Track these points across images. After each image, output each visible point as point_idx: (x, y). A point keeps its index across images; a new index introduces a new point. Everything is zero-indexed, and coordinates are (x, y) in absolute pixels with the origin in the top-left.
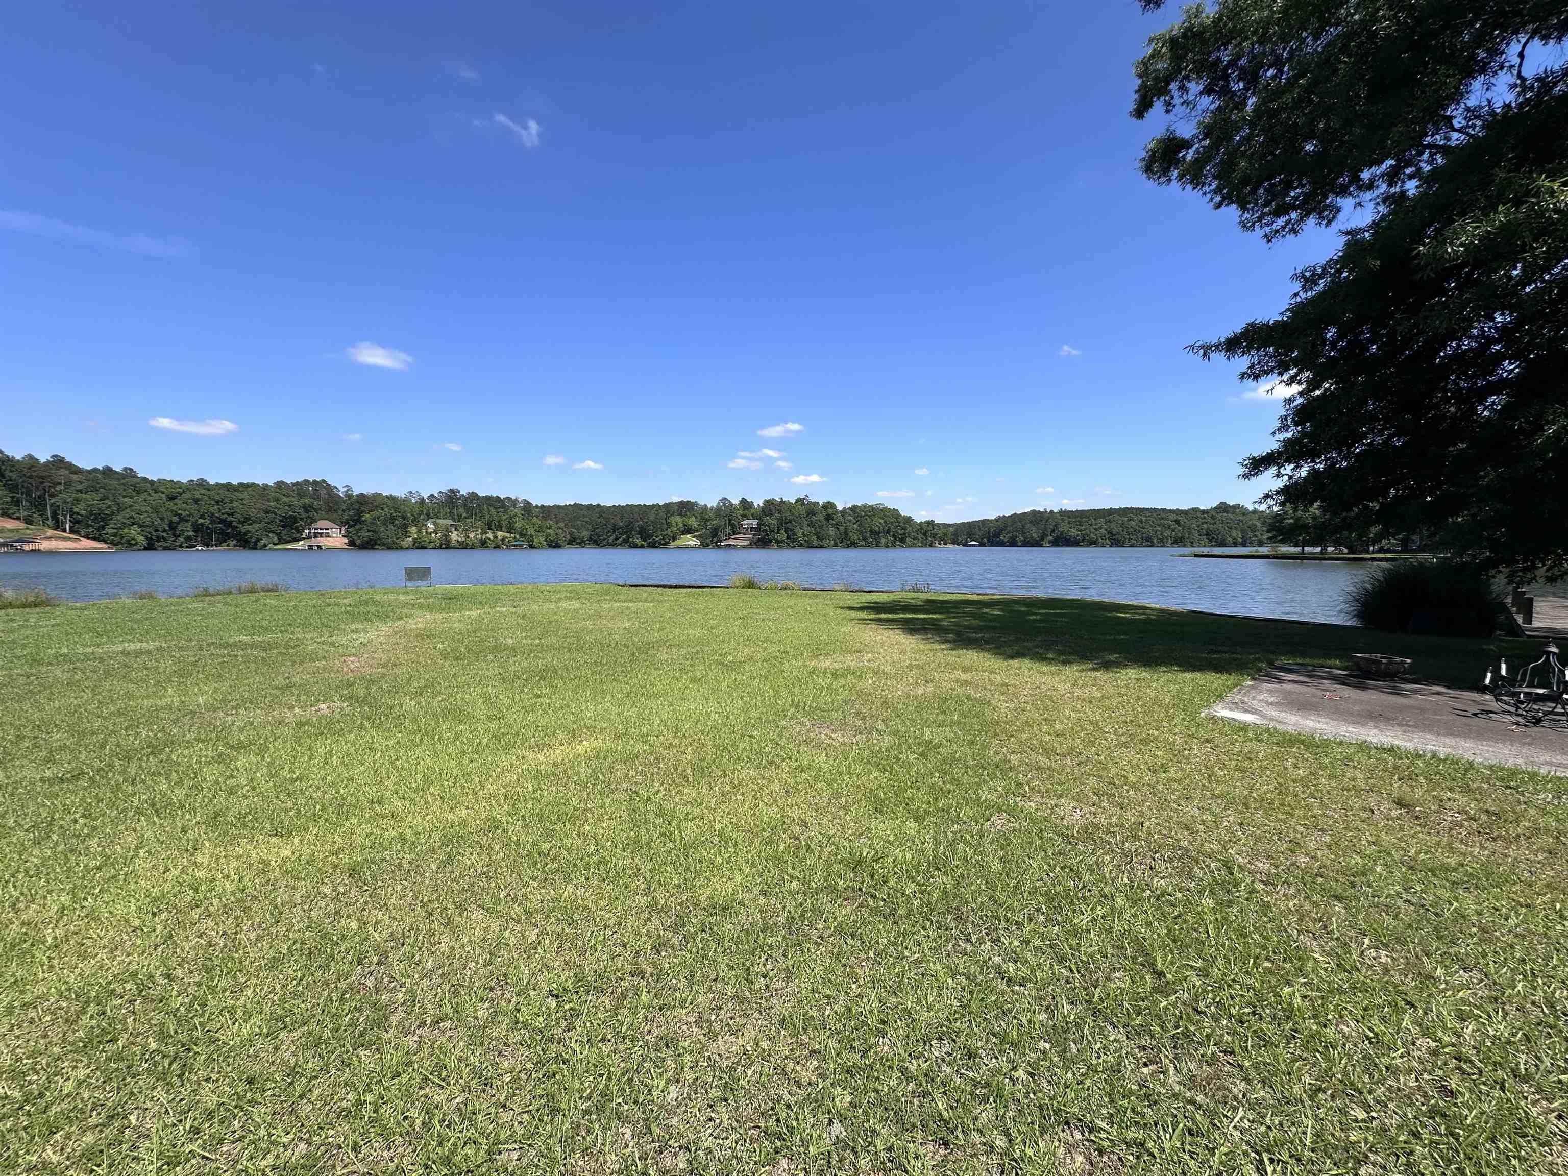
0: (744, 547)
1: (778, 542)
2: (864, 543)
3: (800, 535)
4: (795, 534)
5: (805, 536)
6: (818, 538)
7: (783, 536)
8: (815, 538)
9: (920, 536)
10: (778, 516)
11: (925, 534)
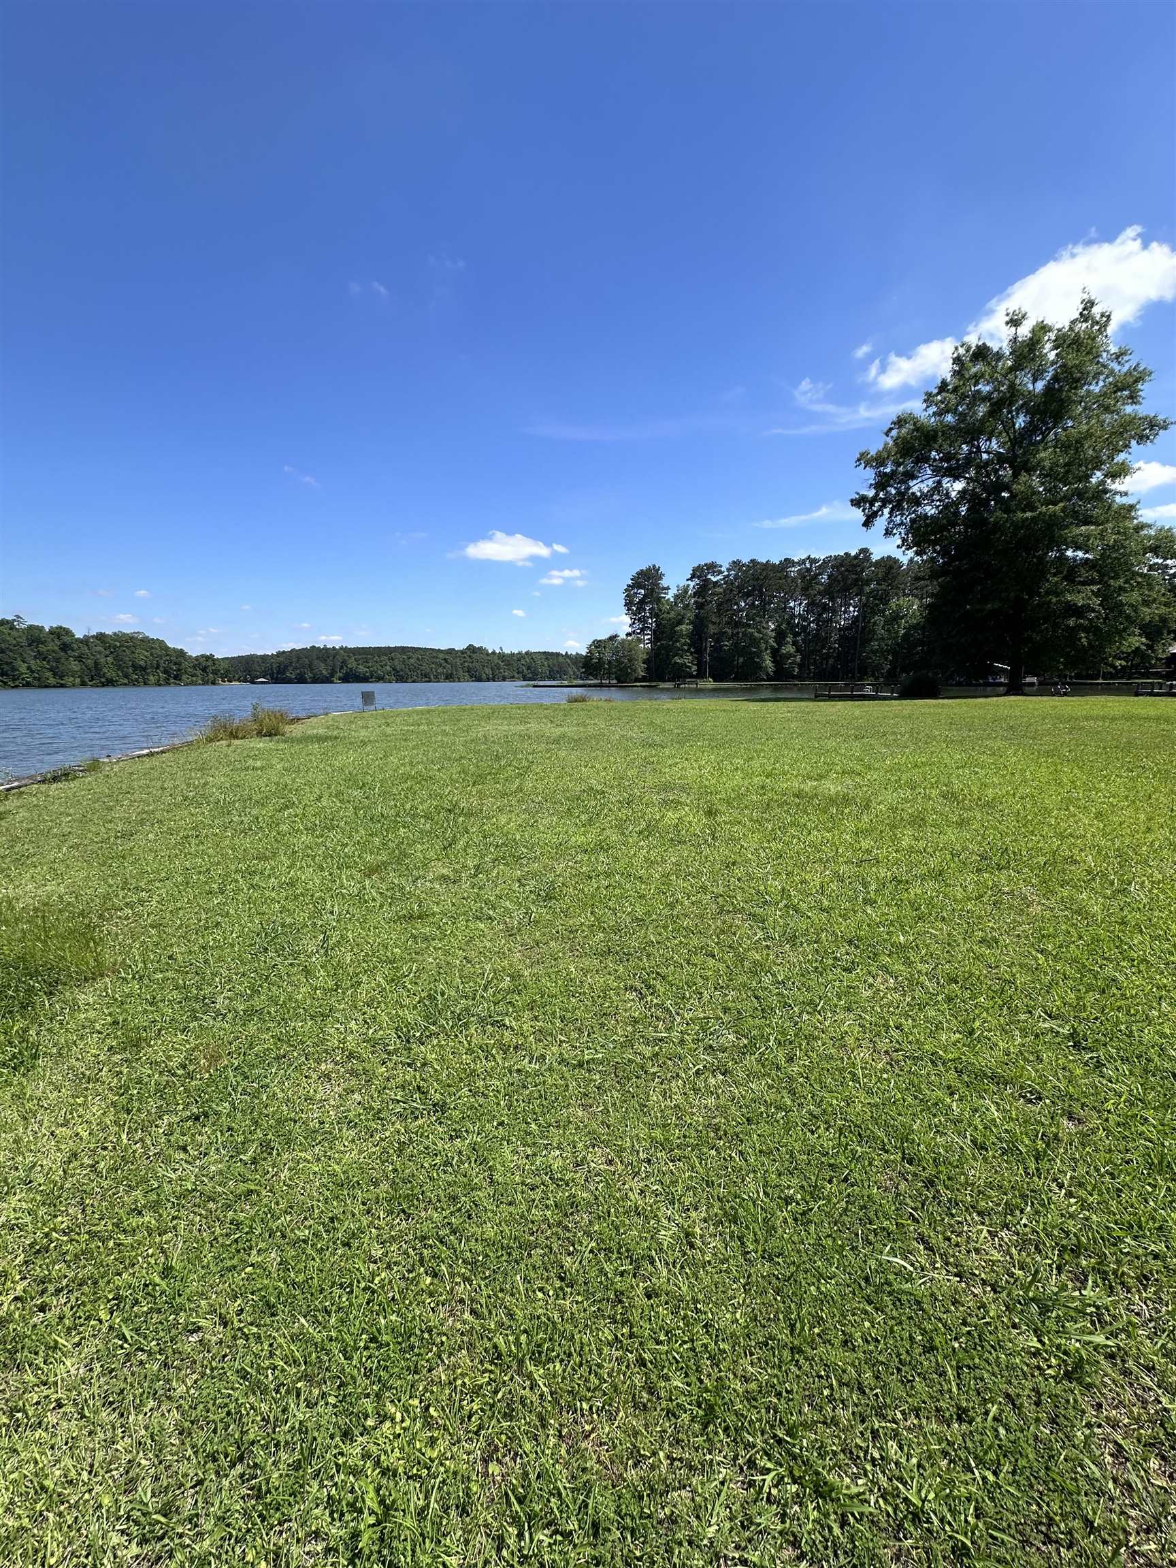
2: (126, 681)
3: (23, 669)
4: (14, 669)
5: (32, 672)
6: (55, 675)
8: (49, 674)
9: (199, 672)
11: (204, 670)
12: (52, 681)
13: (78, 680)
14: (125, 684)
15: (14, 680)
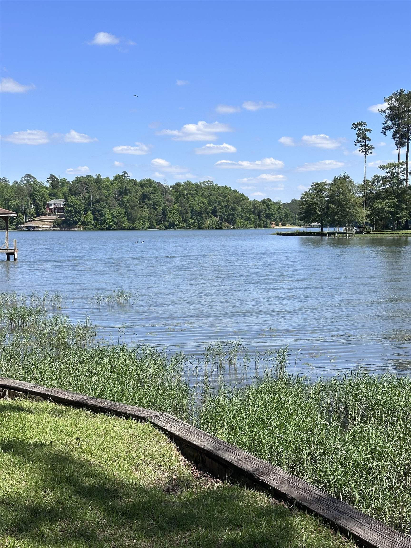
0: (46, 229)
1: (84, 224)
2: (184, 225)
3: (108, 216)
4: (102, 215)
5: (114, 217)
6: (129, 219)
7: (89, 217)
8: (125, 219)
9: (252, 217)
10: (86, 195)
11: (259, 214)
12: (126, 225)
13: (148, 224)
14: (184, 228)
15: (101, 224)
